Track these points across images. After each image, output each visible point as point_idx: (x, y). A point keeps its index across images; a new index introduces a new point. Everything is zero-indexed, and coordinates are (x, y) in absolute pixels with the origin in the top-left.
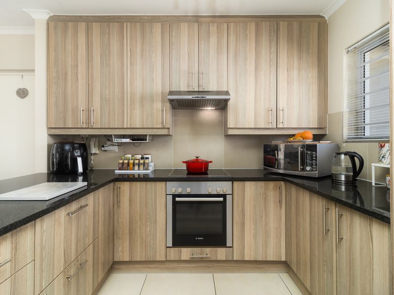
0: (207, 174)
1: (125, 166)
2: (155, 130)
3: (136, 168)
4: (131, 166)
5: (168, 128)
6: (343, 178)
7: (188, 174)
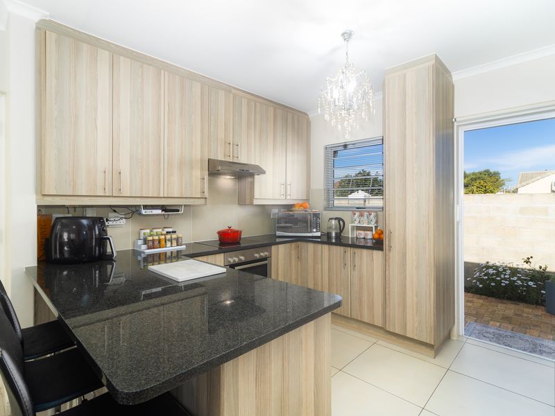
0: (240, 244)
1: (156, 243)
2: (192, 200)
3: (169, 244)
4: (163, 242)
5: (206, 198)
6: (334, 235)
7: (220, 244)
